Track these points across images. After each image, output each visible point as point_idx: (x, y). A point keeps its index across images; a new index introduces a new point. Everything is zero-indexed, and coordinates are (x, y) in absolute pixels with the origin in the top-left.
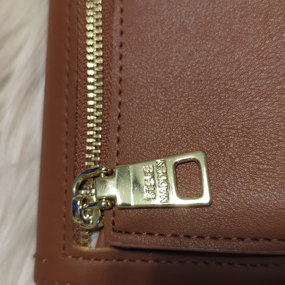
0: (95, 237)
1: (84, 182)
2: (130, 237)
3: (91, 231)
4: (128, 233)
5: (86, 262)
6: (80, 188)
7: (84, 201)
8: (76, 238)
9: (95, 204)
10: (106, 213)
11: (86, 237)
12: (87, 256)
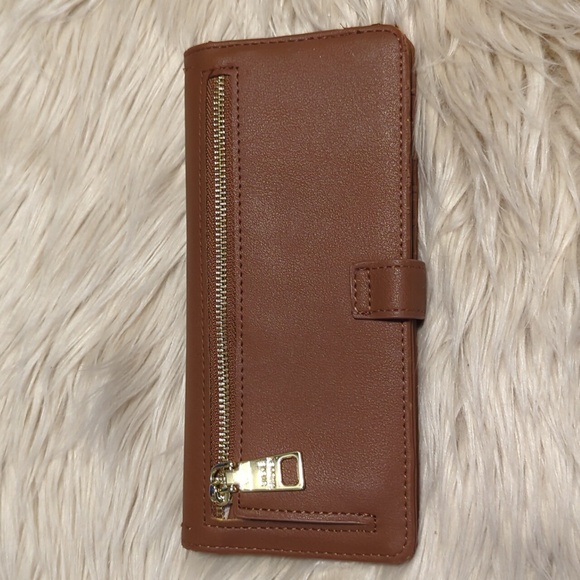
0: (227, 510)
1: (218, 471)
2: (251, 512)
3: (224, 507)
4: (249, 509)
5: (221, 529)
6: (215, 476)
7: (218, 486)
8: (214, 512)
9: (226, 490)
10: (234, 495)
11: (220, 511)
12: (222, 525)
